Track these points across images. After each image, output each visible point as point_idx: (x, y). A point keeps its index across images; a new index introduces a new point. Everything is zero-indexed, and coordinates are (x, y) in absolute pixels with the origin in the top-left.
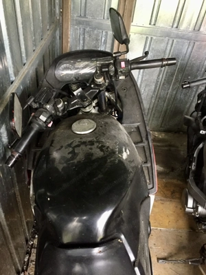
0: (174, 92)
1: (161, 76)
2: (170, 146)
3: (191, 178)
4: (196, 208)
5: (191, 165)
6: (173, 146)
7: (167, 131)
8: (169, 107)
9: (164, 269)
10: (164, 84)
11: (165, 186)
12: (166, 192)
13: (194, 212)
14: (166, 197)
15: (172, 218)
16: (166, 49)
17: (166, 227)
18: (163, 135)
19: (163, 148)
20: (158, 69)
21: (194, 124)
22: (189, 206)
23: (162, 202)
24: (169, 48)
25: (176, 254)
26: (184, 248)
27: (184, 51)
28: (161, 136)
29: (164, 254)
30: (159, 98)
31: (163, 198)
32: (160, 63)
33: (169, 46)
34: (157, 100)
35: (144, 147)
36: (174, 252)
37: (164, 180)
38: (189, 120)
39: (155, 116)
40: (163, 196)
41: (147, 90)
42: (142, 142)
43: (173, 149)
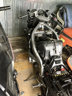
0: (21, 21)
1: (14, 15)
2: (23, 41)
3: (29, 51)
4: (32, 61)
5: (29, 46)
6: (25, 41)
7: (21, 36)
8: (20, 27)
9: (27, 83)
10: (16, 18)
11: (24, 55)
12: (24, 57)
13: (32, 62)
14: (24, 59)
15: (27, 66)
16: (13, 4)
17: (26, 69)
18: (20, 37)
19: (21, 42)
20: (4, 11)
21: (27, 32)
22: (30, 61)
23: (23, 61)
24: (14, 4)
25: (30, 77)
26: (32, 74)
27: (20, 5)
28: (20, 38)
29: (26, 79)
30: (16, 24)
31: (23, 60)
32: (4, 9)
33: (14, 3)
34: (15, 25)
35: (6, 44)
36: (29, 76)
37: (23, 54)
38: (25, 31)
39: (16, 31)
40: (23, 59)
41: (10, 21)
42: (5, 42)
43: (24, 42)
